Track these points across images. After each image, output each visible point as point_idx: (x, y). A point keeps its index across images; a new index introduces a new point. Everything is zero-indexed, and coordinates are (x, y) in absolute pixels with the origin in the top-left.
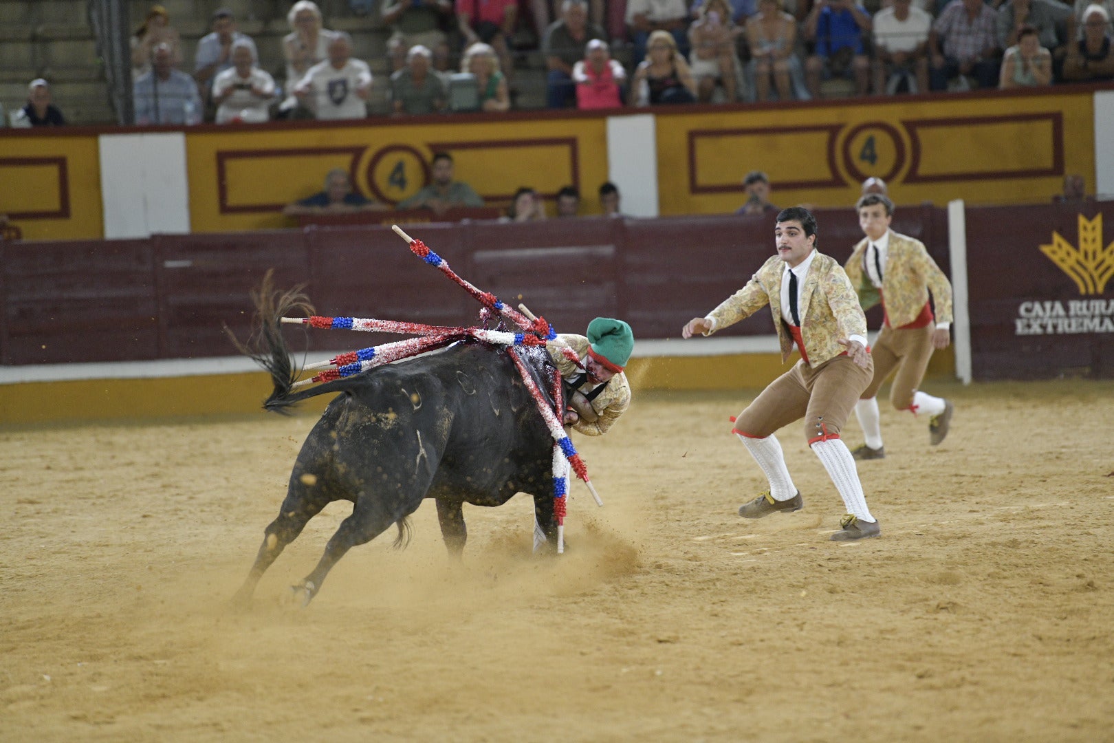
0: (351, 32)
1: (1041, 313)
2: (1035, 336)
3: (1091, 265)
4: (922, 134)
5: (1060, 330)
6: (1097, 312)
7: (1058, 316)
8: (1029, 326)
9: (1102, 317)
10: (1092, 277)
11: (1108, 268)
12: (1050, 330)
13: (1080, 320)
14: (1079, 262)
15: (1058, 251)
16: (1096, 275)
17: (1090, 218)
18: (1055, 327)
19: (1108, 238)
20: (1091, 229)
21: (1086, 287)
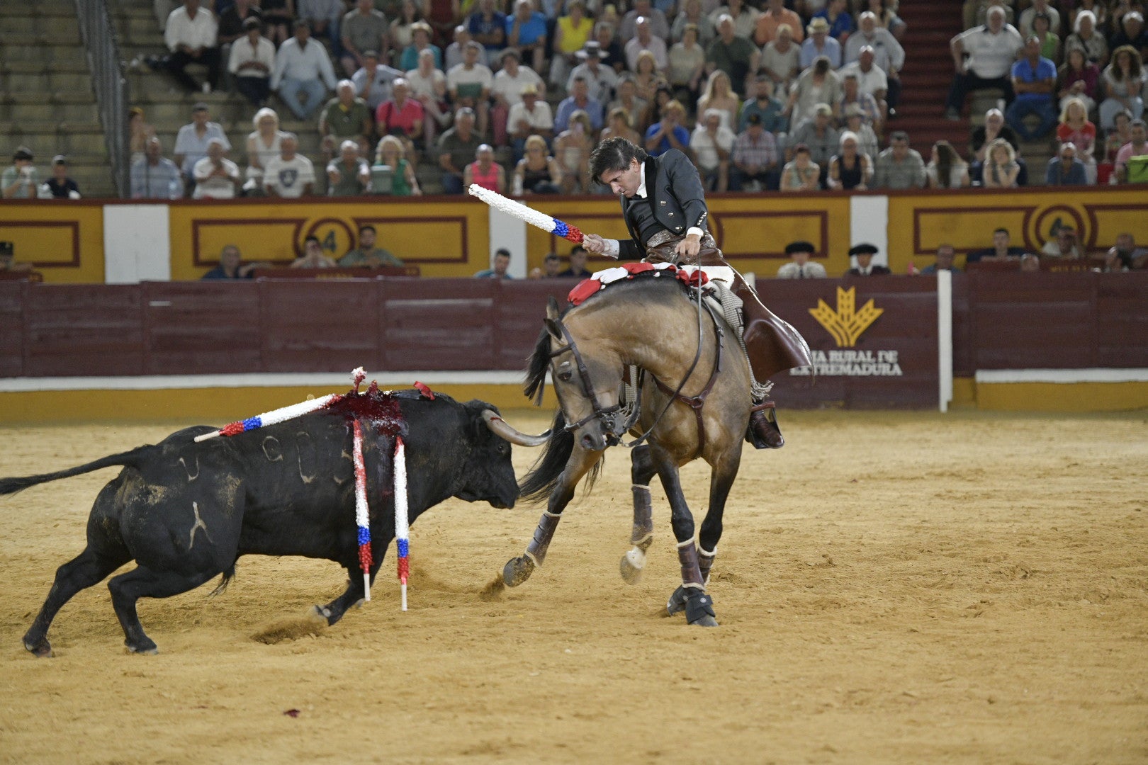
0: (297, 133)
2: (804, 377)
3: (846, 325)
4: (725, 222)
6: (850, 360)
7: (821, 362)
9: (853, 364)
10: (846, 334)
11: (858, 328)
14: (837, 323)
15: (822, 313)
16: (849, 332)
18: (819, 370)
19: (859, 305)
20: (846, 298)
21: (842, 340)
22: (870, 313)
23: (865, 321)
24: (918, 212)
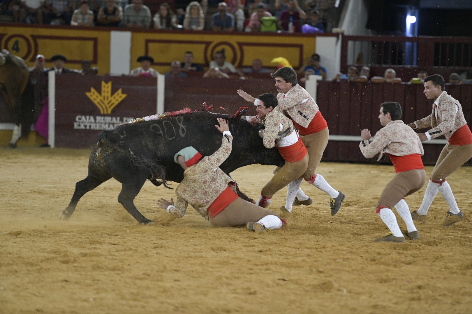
1: (85, 120)
2: (82, 130)
3: (106, 102)
4: (39, 41)
5: (92, 128)
6: (107, 122)
7: (91, 122)
8: (79, 125)
9: (109, 124)
10: (106, 107)
11: (113, 104)
12: (88, 128)
13: (100, 124)
14: (101, 101)
15: (93, 95)
16: (108, 106)
17: (107, 82)
18: (90, 126)
19: (113, 91)
20: (107, 87)
21: (104, 111)
22: (120, 96)
23: (117, 100)
24: (148, 41)
